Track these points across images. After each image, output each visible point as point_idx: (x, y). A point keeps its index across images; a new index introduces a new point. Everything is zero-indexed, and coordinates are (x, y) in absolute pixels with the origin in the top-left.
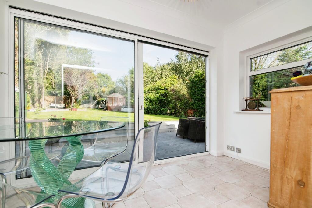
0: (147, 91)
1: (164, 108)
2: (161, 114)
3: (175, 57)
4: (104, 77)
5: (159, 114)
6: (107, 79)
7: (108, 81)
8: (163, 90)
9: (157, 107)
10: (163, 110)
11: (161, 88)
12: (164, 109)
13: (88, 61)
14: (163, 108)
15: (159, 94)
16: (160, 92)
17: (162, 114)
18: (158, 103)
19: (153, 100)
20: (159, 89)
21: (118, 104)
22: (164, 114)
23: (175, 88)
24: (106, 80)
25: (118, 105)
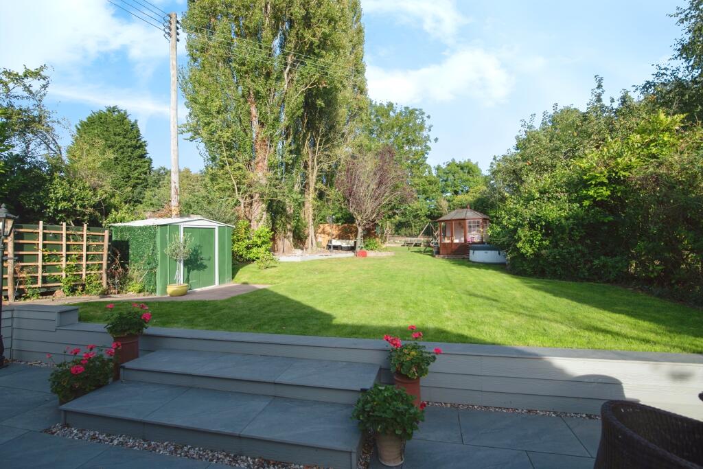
0: (537, 195)
1: (612, 254)
2: (593, 280)
3: (677, 53)
4: (462, 169)
5: (588, 280)
6: (469, 173)
7: (471, 178)
8: (602, 184)
9: (579, 251)
10: (604, 266)
11: (595, 177)
12: (610, 261)
13: (413, 140)
14: (606, 255)
15: (586, 203)
16: (591, 193)
17: (600, 278)
18: (582, 239)
19: (561, 228)
20: (585, 185)
21: (465, 236)
22: (608, 281)
23: (663, 170)
24: (466, 177)
25: (465, 240)
